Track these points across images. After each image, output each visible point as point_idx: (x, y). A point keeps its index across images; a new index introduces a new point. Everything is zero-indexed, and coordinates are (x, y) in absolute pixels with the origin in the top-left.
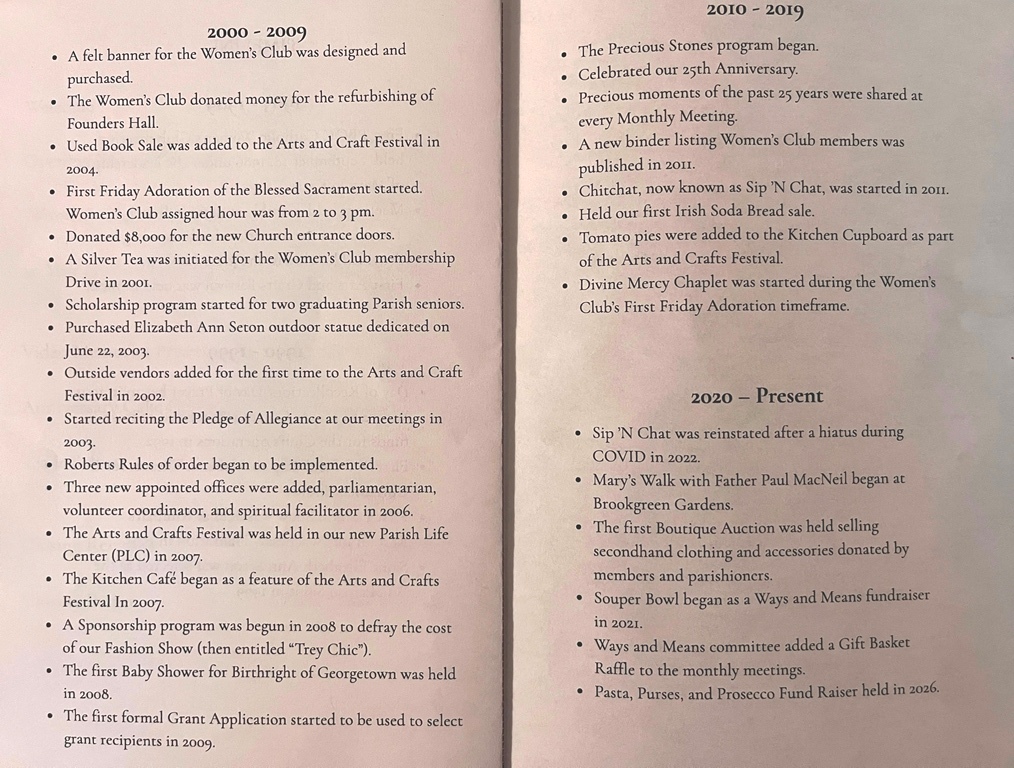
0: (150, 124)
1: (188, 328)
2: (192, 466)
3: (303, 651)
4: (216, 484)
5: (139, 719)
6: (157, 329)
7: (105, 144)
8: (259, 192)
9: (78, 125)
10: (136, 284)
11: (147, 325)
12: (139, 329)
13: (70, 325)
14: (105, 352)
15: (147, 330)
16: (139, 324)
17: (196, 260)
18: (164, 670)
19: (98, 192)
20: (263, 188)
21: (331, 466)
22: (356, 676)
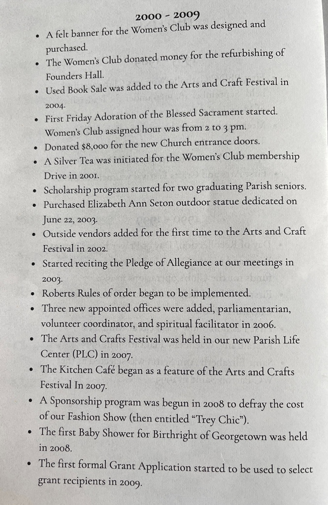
0: (99, 75)
1: (123, 204)
2: (125, 294)
3: (201, 421)
4: (142, 306)
5: (90, 466)
6: (103, 205)
7: (70, 89)
8: (169, 115)
9: (53, 78)
10: (89, 176)
11: (96, 202)
12: (91, 206)
13: (47, 203)
14: (69, 220)
15: (96, 206)
16: (91, 202)
17: (128, 160)
18: (107, 432)
19: (65, 119)
20: (172, 113)
21: (218, 294)
22: (238, 438)
